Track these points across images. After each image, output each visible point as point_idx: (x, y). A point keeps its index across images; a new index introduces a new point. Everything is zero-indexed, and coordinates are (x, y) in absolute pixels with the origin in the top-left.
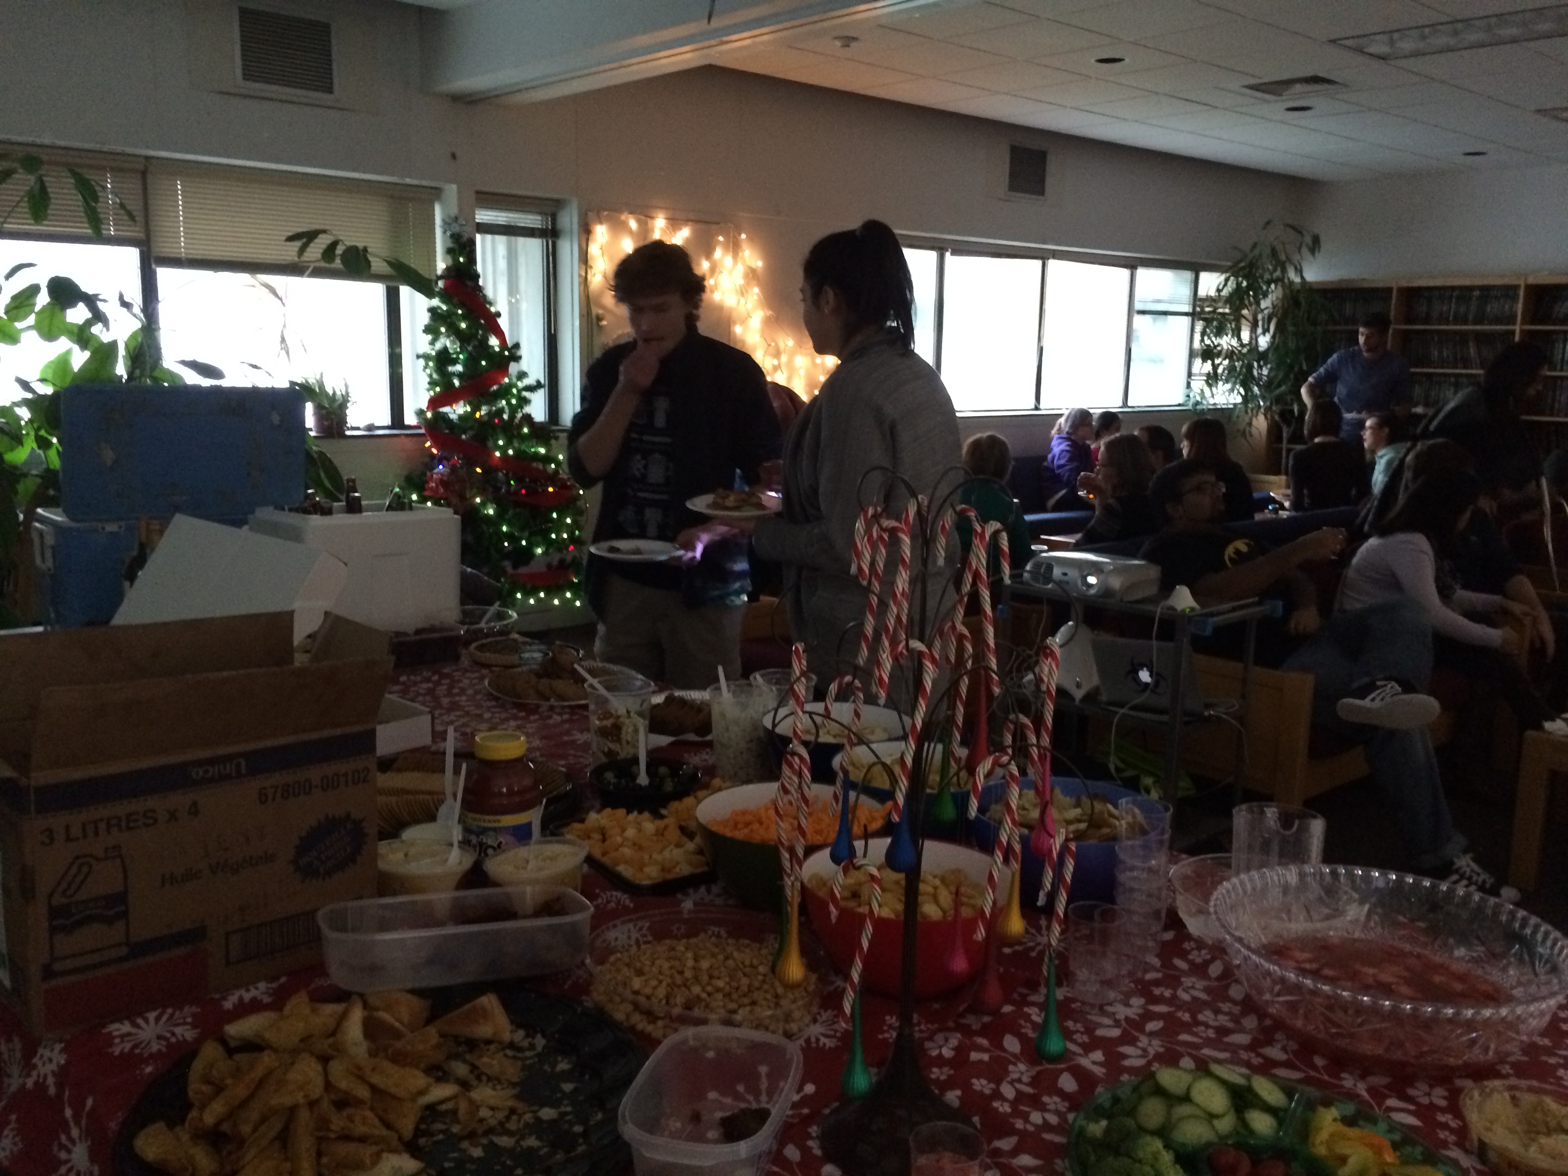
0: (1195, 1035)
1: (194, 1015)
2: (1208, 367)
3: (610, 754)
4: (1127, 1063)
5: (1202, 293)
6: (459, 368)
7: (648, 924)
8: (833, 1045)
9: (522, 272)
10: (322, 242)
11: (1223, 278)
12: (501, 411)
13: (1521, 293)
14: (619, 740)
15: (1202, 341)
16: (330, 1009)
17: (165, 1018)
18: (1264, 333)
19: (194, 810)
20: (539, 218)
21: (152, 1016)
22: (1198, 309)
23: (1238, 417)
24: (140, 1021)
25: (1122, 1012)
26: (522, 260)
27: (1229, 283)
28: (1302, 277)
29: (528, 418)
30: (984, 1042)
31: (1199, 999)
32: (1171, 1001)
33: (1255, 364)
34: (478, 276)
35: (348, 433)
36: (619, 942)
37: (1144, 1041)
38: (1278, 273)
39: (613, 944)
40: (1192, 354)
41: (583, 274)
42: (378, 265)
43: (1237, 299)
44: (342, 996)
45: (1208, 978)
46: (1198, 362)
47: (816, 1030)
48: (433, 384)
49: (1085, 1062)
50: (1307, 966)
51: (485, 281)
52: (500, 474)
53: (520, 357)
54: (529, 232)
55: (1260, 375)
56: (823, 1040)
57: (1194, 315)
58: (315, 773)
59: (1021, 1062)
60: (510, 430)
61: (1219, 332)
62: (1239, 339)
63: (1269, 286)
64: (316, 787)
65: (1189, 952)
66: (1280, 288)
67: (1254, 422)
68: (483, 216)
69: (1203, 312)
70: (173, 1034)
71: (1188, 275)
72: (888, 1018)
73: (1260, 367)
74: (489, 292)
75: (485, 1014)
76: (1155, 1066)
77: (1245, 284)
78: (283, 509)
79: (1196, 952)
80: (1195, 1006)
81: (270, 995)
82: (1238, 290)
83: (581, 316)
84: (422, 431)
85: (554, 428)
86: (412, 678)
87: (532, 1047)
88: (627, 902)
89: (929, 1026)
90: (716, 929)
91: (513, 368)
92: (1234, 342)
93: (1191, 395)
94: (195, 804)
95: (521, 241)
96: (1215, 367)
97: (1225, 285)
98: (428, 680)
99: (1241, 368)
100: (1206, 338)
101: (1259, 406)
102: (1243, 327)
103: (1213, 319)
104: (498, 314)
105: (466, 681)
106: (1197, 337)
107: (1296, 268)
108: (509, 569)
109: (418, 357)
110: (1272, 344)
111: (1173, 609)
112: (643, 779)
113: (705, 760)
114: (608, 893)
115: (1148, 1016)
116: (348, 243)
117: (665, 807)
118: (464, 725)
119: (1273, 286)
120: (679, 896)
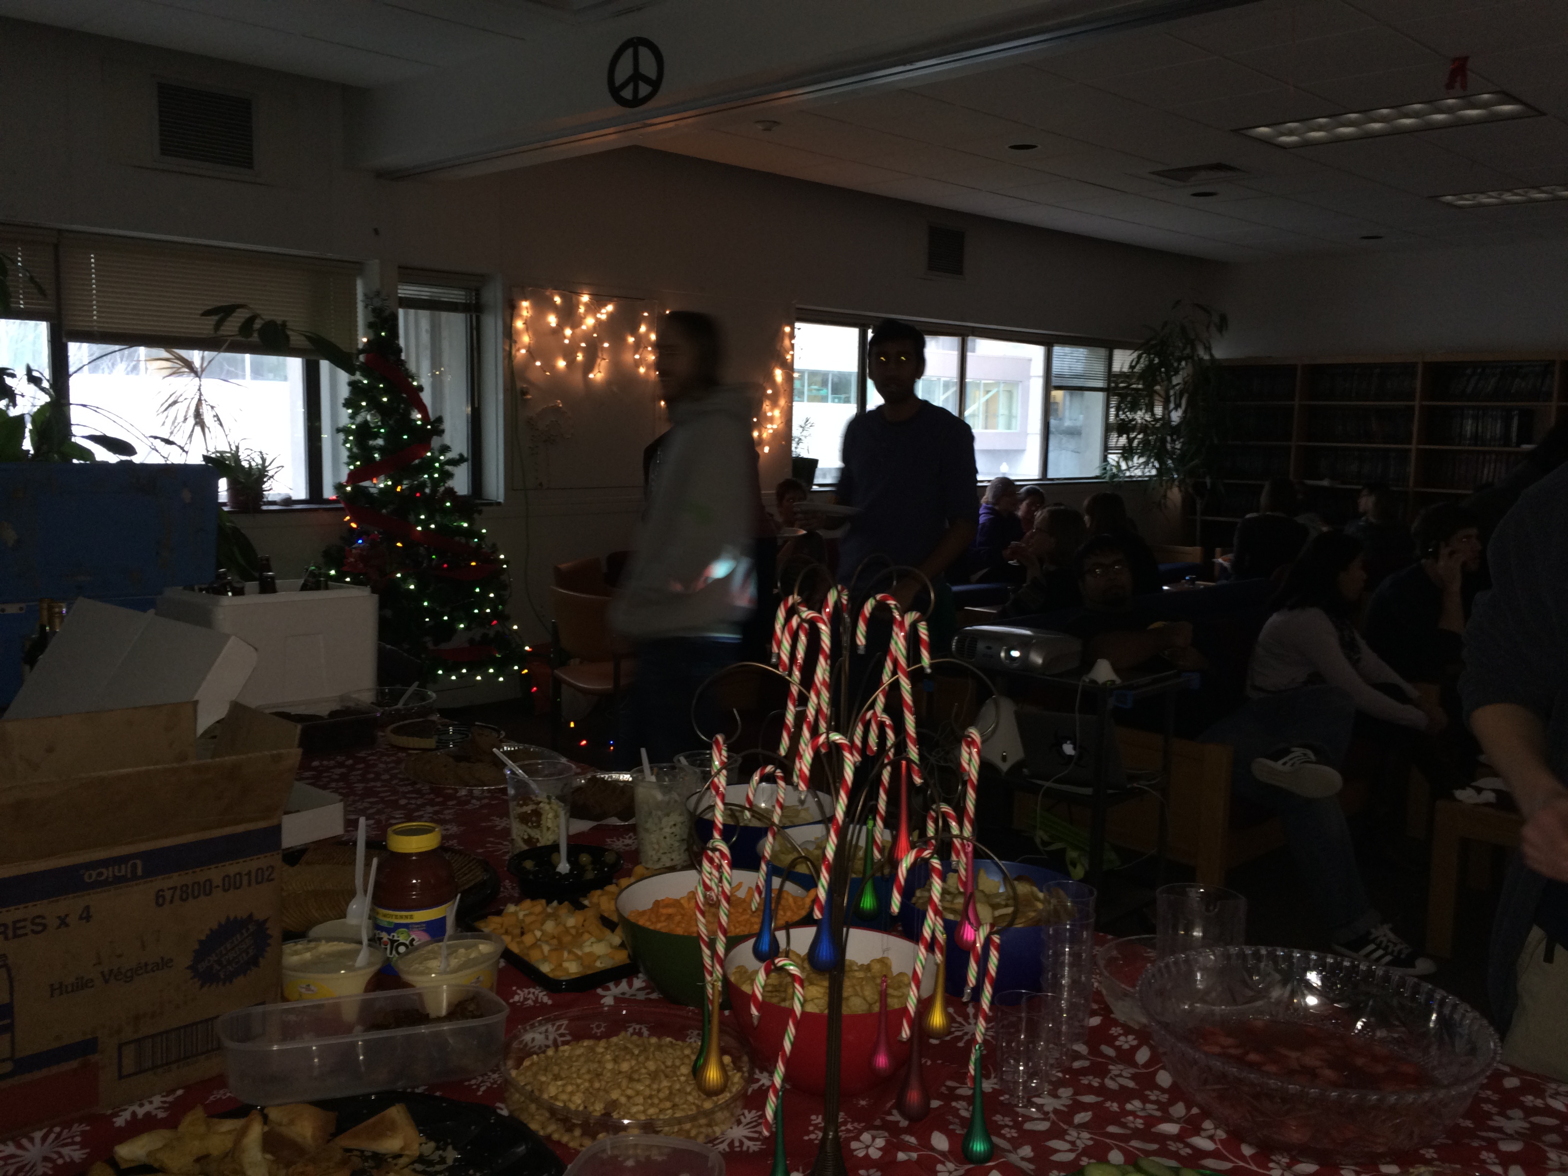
0: (1124, 1125)
1: (83, 1133)
2: (1123, 440)
3: (529, 841)
4: (1056, 1158)
5: (1116, 368)
6: (380, 442)
7: (565, 1022)
8: (756, 1148)
9: (445, 345)
10: (240, 316)
11: (1135, 355)
12: (423, 485)
13: (1420, 370)
14: (538, 826)
15: (1117, 415)
16: (228, 1125)
17: (52, 1136)
18: (1176, 408)
19: (86, 916)
20: (463, 293)
21: (38, 1135)
22: (1113, 385)
23: (1153, 489)
24: (25, 1142)
25: (1049, 1103)
26: (445, 333)
27: (1142, 360)
28: (1211, 355)
29: (450, 493)
30: (912, 1140)
31: (1127, 1088)
32: (1101, 1091)
33: (1169, 438)
34: (400, 350)
35: (265, 508)
36: (536, 1043)
37: (1073, 1134)
38: (1188, 351)
39: (530, 1045)
40: (1108, 429)
41: (507, 348)
42: (296, 339)
43: (1149, 376)
44: (241, 1111)
45: (1134, 1064)
46: (1114, 437)
47: (738, 1133)
48: (352, 458)
49: (1013, 1158)
50: (1232, 1051)
51: (407, 355)
52: (422, 548)
53: (443, 431)
54: (452, 307)
55: (1174, 448)
56: (747, 1143)
57: (1108, 391)
58: (215, 873)
59: (950, 1161)
60: (432, 504)
61: (1134, 408)
62: (1153, 414)
63: (1180, 364)
64: (218, 887)
65: (1116, 1038)
66: (1190, 365)
67: (1169, 494)
68: (406, 291)
69: (1117, 387)
70: (61, 1156)
71: (1102, 352)
72: (813, 1117)
73: (1173, 441)
74: (412, 367)
75: (391, 1128)
76: (1085, 1161)
77: (1156, 361)
78: (193, 590)
79: (1122, 1038)
80: (1124, 1094)
81: (166, 1109)
82: (1150, 367)
83: (506, 391)
84: (342, 505)
85: (478, 501)
86: (325, 763)
87: (443, 1160)
88: (545, 999)
89: (856, 1125)
90: (638, 1027)
91: (436, 442)
92: (1148, 417)
93: (1108, 468)
94: (87, 908)
95: (444, 315)
96: (1130, 441)
97: (1138, 362)
98: (341, 765)
99: (1155, 442)
100: (1121, 413)
101: (1173, 480)
102: (1156, 403)
103: (1127, 395)
104: (420, 388)
105: (382, 766)
106: (1113, 411)
107: (1204, 345)
108: (430, 646)
109: (339, 430)
110: (1184, 418)
111: (1094, 682)
112: (564, 867)
113: (628, 845)
114: (526, 991)
115: (1077, 1107)
116: (268, 318)
117: (585, 896)
118: (379, 812)
119: (1183, 363)
120: (599, 991)
